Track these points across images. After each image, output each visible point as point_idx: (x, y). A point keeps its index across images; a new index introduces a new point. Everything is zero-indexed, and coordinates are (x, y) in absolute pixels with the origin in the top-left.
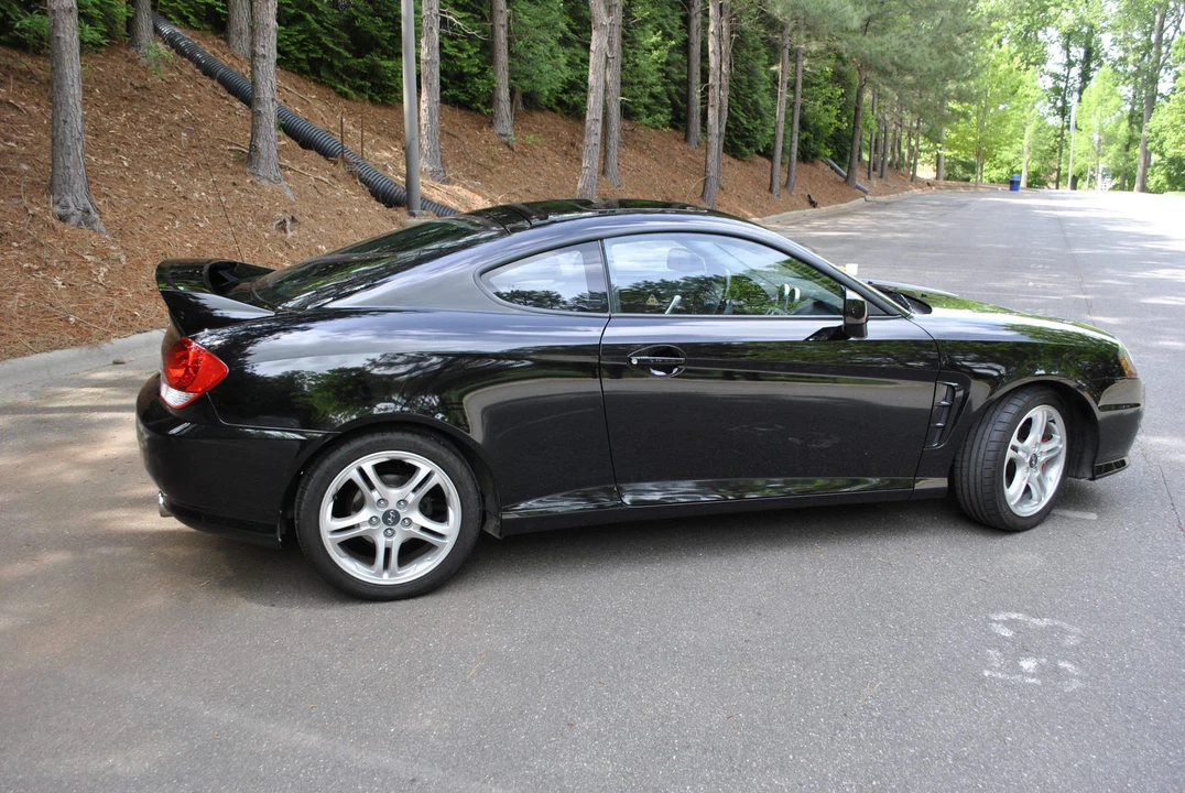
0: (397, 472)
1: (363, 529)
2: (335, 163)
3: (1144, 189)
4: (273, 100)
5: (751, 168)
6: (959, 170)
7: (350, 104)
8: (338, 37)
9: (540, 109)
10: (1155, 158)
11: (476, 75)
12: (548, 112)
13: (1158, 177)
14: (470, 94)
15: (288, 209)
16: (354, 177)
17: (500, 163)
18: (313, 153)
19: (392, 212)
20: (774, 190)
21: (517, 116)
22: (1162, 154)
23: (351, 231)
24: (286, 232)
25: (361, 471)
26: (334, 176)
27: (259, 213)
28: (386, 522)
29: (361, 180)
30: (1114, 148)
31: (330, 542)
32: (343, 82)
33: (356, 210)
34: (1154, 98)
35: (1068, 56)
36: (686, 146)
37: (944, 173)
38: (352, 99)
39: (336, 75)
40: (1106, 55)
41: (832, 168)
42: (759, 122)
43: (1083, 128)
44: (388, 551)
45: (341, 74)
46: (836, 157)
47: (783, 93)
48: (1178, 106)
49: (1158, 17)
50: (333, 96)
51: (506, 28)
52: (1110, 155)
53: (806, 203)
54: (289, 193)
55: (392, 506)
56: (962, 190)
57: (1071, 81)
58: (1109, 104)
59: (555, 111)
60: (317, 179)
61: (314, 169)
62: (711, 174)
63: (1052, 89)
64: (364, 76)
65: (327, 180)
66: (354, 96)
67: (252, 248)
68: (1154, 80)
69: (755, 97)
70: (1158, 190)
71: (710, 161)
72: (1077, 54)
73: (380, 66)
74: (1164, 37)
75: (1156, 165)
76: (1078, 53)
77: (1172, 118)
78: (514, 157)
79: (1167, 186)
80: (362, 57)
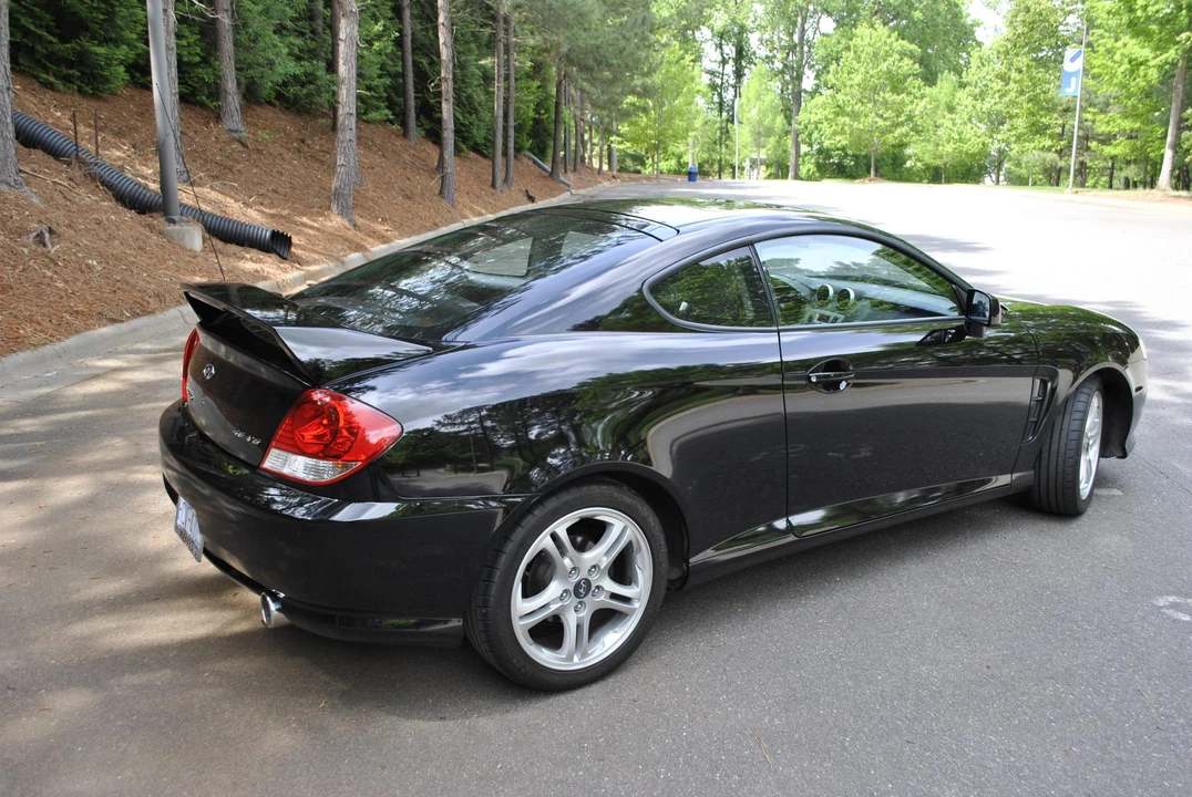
0: (589, 532)
1: (553, 607)
2: (69, 164)
3: (797, 177)
4: (8, 89)
5: (468, 164)
6: (629, 163)
7: (57, 95)
8: (41, 19)
9: (259, 103)
10: (804, 148)
11: (197, 65)
12: (268, 106)
13: (808, 167)
14: (190, 86)
15: (42, 218)
16: (94, 180)
17: (239, 163)
18: (38, 154)
19: (146, 219)
20: (497, 185)
21: (244, 111)
22: (810, 145)
23: (117, 242)
24: (45, 245)
25: (554, 537)
26: (70, 179)
27: (10, 224)
28: (577, 594)
29: (103, 183)
30: (772, 140)
31: (521, 627)
32: (46, 70)
33: (113, 217)
34: (800, 93)
35: (722, 54)
36: (406, 142)
37: (616, 166)
38: (59, 91)
39: (38, 62)
40: (754, 53)
41: (535, 162)
42: (474, 116)
43: (745, 120)
44: (579, 627)
45: (44, 61)
46: (536, 151)
47: (498, 87)
48: (830, 101)
49: (799, 19)
50: (36, 86)
51: (230, 13)
52: (769, 146)
53: (525, 198)
54: (35, 200)
55: (584, 574)
56: (645, 182)
57: (725, 77)
58: (766, 98)
59: (273, 105)
60: (54, 183)
61: (46, 170)
62: (449, 170)
63: (709, 85)
64: (71, 65)
65: (65, 184)
66: (61, 87)
67: (14, 267)
68: (799, 78)
69: (469, 91)
70: (809, 178)
71: (446, 156)
72: (729, 52)
73: (91, 53)
74: (805, 37)
75: (806, 155)
76: (730, 50)
77: (826, 112)
78: (250, 156)
79: (817, 174)
80: (68, 43)
